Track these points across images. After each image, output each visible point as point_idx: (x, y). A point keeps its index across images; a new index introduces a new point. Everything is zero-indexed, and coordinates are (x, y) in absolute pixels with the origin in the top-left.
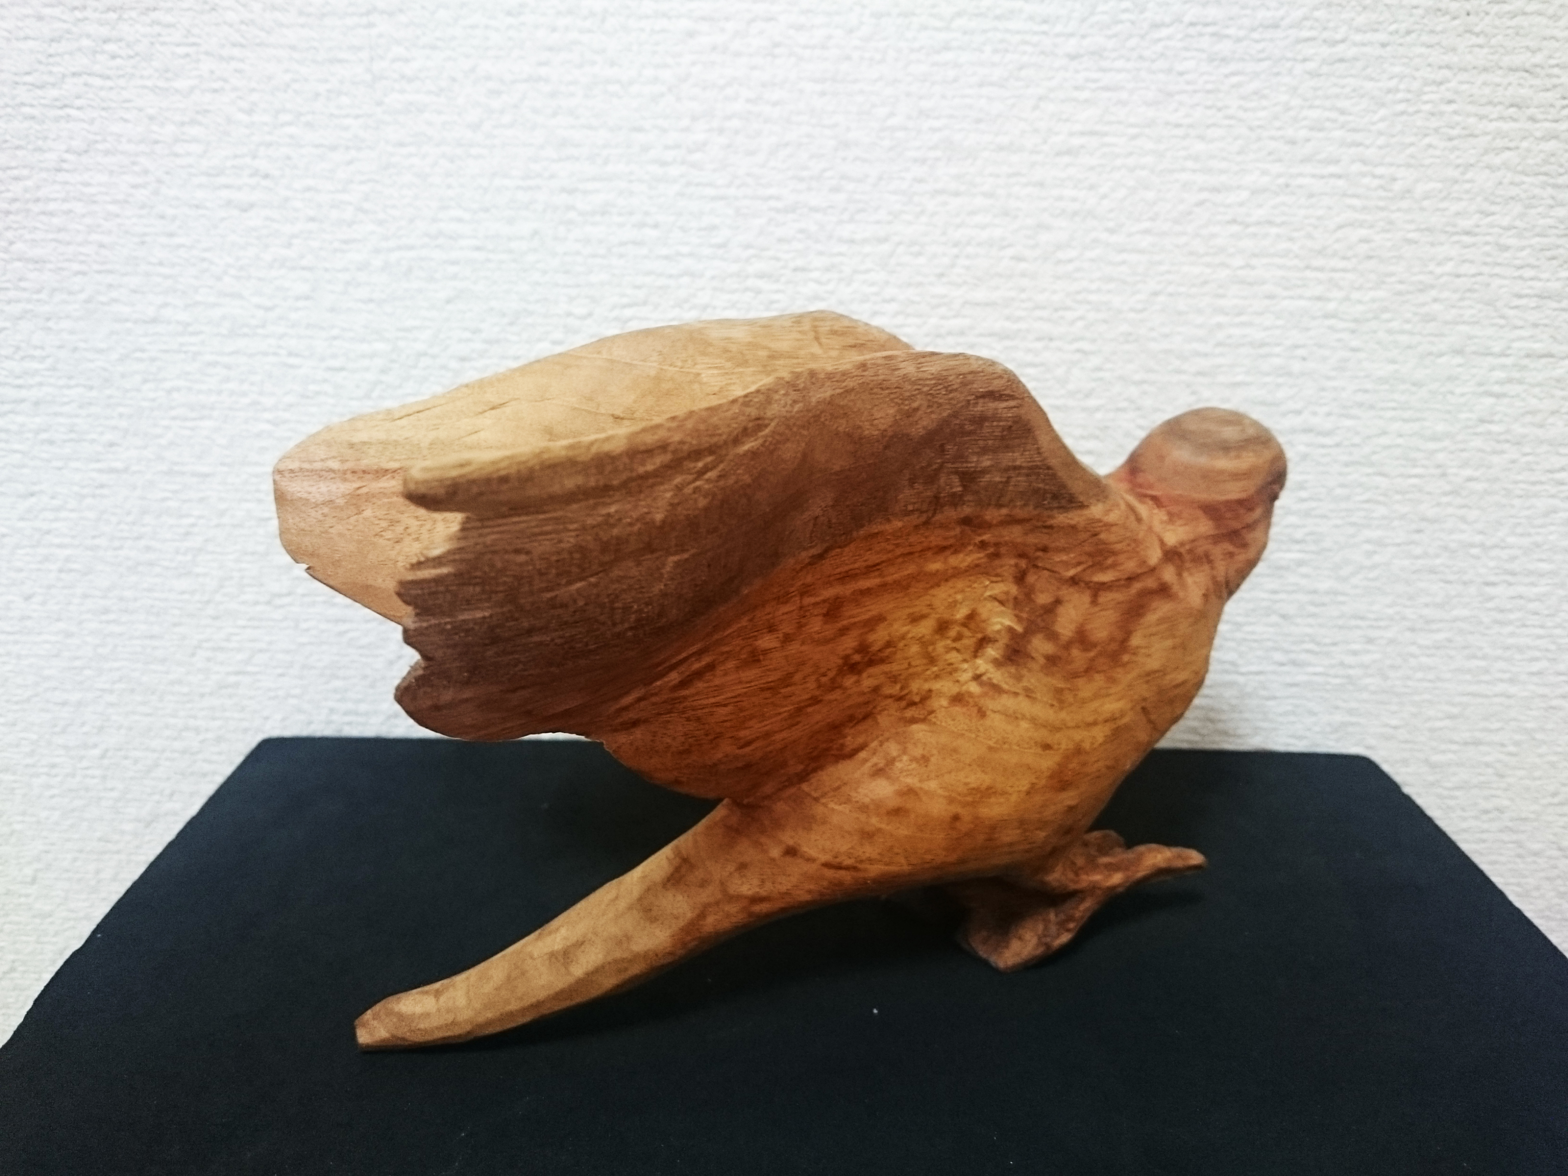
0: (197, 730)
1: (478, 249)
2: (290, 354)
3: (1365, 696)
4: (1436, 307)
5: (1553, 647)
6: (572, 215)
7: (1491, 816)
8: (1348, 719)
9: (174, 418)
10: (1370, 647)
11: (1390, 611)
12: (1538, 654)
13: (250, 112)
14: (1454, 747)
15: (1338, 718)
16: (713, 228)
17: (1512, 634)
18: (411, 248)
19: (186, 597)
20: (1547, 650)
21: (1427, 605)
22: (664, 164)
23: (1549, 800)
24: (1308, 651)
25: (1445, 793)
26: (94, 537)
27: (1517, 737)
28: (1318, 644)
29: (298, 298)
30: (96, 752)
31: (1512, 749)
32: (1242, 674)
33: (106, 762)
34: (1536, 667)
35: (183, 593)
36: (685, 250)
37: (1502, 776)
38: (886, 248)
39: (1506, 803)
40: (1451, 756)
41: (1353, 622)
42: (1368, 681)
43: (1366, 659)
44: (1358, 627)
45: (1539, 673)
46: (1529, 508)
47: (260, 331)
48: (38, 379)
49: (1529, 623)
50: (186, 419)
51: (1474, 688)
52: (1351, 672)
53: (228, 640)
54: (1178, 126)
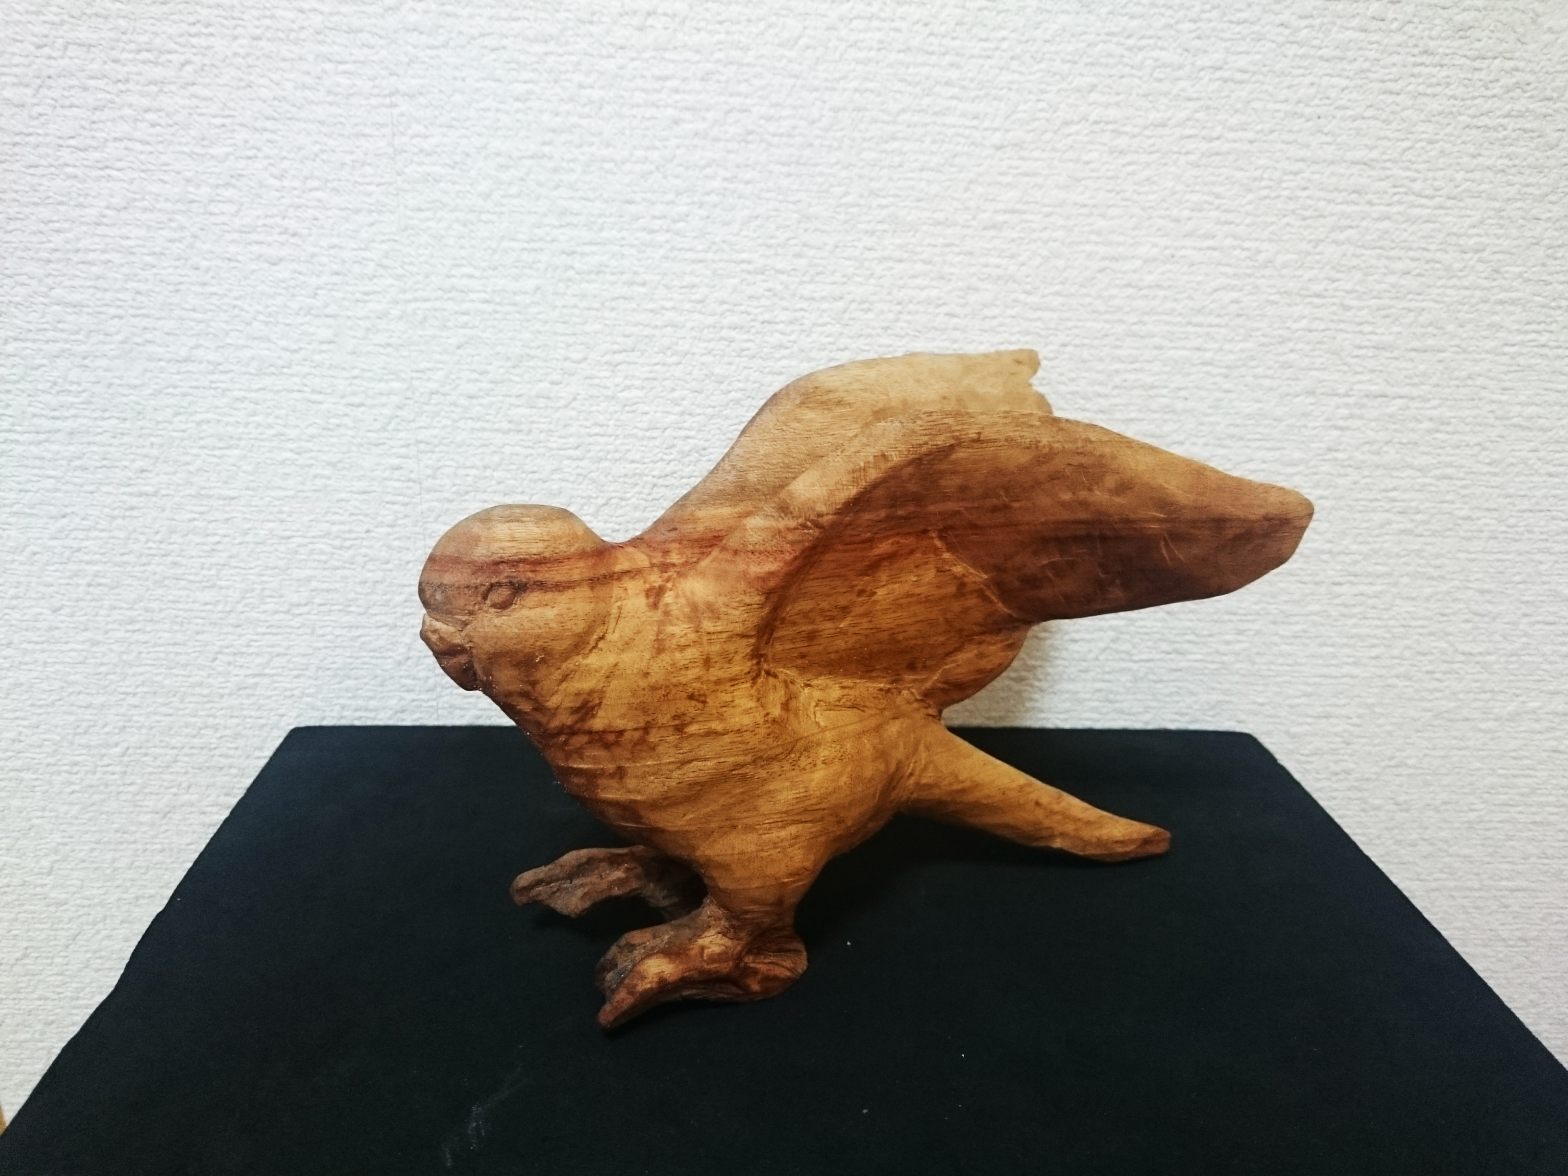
0: (216, 728)
1: (487, 301)
2: (313, 391)
3: (1237, 678)
4: (1293, 356)
5: (1388, 635)
6: (571, 273)
7: (1341, 777)
8: (1221, 697)
9: (203, 447)
10: (1240, 638)
11: (1256, 607)
12: (1376, 641)
13: (281, 178)
14: (1310, 720)
15: (1215, 697)
16: (694, 286)
17: (1355, 625)
18: (426, 300)
19: (209, 607)
20: (1384, 638)
21: (1286, 602)
22: (652, 231)
23: (1387, 763)
24: (1189, 642)
25: (1303, 758)
26: (123, 554)
27: (1360, 711)
28: (1197, 635)
29: (322, 342)
30: (118, 750)
31: (1356, 721)
32: (1136, 662)
33: (126, 759)
34: (1374, 652)
35: (207, 604)
36: (668, 304)
37: (1348, 744)
38: (840, 304)
39: (1352, 766)
40: (1307, 728)
41: (1227, 617)
42: (1238, 666)
43: (1237, 647)
44: (1230, 621)
45: (1376, 658)
46: (1367, 521)
47: (286, 370)
48: (73, 411)
49: (1369, 616)
50: (214, 448)
51: (1325, 671)
52: (1225, 658)
53: (248, 646)
54: (1085, 206)
